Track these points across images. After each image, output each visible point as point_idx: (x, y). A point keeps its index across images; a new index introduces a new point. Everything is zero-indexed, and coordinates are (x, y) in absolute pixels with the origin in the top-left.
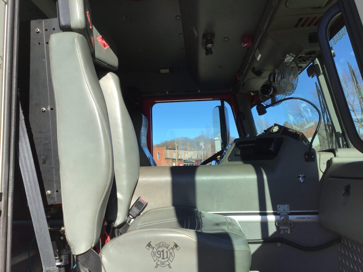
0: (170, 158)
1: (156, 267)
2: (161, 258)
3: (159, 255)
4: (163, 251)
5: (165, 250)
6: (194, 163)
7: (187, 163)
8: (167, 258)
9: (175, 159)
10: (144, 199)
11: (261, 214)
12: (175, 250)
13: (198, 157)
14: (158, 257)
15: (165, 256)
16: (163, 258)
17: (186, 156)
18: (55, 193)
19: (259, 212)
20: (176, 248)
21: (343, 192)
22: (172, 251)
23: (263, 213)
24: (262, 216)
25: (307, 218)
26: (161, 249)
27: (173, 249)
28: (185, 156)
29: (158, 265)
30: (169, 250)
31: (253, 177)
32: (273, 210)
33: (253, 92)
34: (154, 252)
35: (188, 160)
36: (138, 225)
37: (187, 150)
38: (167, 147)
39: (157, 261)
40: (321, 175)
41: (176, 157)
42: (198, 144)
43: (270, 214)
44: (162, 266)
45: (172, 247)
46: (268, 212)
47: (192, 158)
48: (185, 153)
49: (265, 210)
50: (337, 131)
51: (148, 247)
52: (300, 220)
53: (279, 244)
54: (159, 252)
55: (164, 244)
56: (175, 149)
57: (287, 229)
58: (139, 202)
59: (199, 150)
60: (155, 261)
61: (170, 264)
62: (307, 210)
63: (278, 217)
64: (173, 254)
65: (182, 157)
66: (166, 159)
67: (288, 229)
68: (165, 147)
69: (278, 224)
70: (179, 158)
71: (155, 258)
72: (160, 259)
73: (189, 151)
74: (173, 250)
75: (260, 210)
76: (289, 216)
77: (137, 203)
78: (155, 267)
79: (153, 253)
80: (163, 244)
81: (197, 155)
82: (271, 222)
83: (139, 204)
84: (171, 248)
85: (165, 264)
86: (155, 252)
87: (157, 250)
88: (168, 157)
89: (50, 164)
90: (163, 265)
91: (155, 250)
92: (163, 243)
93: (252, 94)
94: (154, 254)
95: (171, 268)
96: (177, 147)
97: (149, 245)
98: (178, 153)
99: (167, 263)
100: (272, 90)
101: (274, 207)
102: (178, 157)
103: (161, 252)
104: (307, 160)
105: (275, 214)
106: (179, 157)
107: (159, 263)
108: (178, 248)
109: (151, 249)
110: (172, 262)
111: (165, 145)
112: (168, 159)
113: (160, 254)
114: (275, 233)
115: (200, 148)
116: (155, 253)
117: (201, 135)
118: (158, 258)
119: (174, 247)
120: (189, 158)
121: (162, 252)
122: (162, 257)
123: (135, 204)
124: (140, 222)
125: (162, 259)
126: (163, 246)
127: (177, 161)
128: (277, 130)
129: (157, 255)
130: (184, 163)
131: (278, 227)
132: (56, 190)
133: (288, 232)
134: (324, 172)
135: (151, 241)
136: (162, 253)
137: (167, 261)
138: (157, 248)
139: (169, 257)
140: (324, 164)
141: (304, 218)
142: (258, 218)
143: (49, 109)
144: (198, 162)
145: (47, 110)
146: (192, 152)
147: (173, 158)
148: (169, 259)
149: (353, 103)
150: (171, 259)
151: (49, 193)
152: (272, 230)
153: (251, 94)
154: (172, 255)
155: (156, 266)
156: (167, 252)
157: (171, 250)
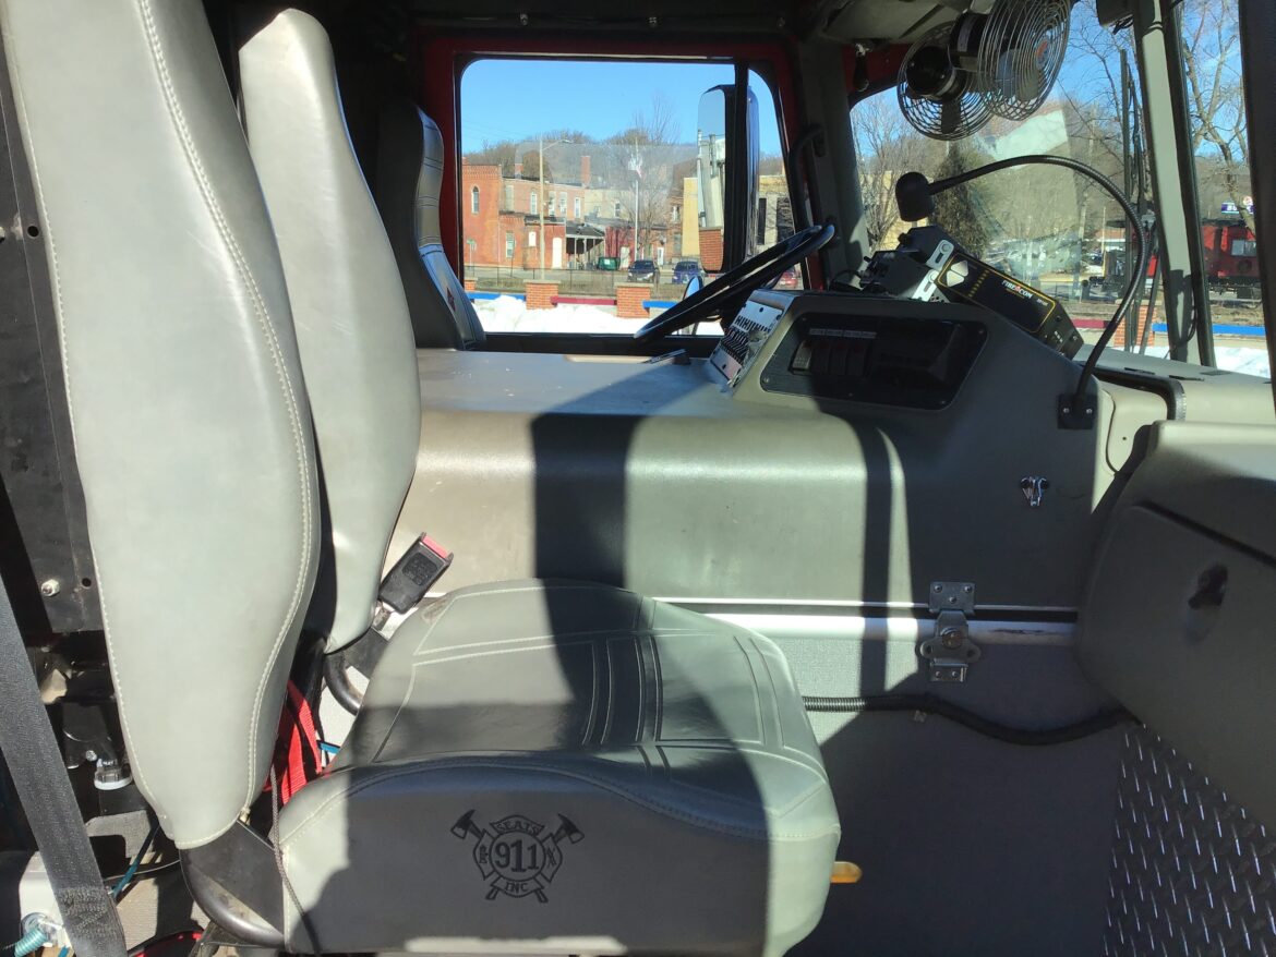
0: (516, 211)
1: (489, 894)
2: (509, 868)
3: (505, 859)
4: (518, 844)
5: (527, 841)
6: (603, 234)
7: (577, 232)
8: (533, 866)
9: (537, 217)
10: (439, 544)
11: (866, 612)
12: (564, 843)
13: (617, 214)
14: (498, 863)
15: (526, 862)
16: (519, 868)
17: (577, 206)
18: (80, 588)
19: (860, 603)
20: (567, 838)
21: (1192, 590)
22: (552, 846)
23: (875, 609)
24: (869, 619)
25: (1030, 632)
26: (510, 838)
27: (559, 840)
28: (571, 206)
29: (499, 889)
30: (541, 843)
31: (854, 472)
32: (915, 600)
33: (864, 42)
34: (483, 848)
35: (582, 222)
36: (415, 654)
37: (580, 185)
38: (506, 166)
39: (494, 876)
40: (1104, 480)
41: (538, 210)
42: (622, 161)
43: (900, 612)
44: (515, 893)
45: (554, 833)
46: (891, 604)
47: (598, 216)
48: (572, 196)
49: (884, 596)
50: (1174, 266)
51: (460, 831)
52: (1007, 638)
53: (919, 716)
54: (503, 850)
55: (523, 821)
56: (538, 179)
57: (958, 670)
58: (420, 556)
59: (626, 189)
60: (485, 878)
61: (543, 887)
62: (1037, 605)
63: (930, 624)
64: (556, 854)
65: (562, 209)
66: (501, 213)
67: (960, 668)
68: (499, 170)
69: (928, 650)
70: (550, 213)
71: (487, 868)
72: (506, 872)
73: (588, 188)
74: (555, 843)
75: (866, 596)
76: (970, 623)
77: (413, 560)
78: (488, 897)
79: (478, 850)
80: (518, 823)
81: (618, 206)
82: (902, 640)
83: (418, 565)
84: (551, 834)
85: (525, 887)
86: (488, 845)
87: (495, 839)
88: (511, 208)
89: (46, 474)
90: (517, 890)
91: (487, 841)
92: (520, 819)
93: (862, 50)
94: (482, 855)
95: (546, 900)
96: (546, 169)
97: (465, 822)
98: (546, 193)
99: (532, 885)
100: (953, 77)
101: (919, 590)
102: (546, 209)
103: (513, 846)
104: (1063, 423)
105: (917, 613)
106: (552, 210)
107: (502, 883)
108: (575, 837)
109: (471, 839)
110: (550, 881)
111: (499, 161)
112: (512, 213)
113: (507, 856)
114: (910, 679)
115: (627, 180)
116: (487, 851)
117: (634, 127)
118: (498, 868)
119: (563, 832)
120: (588, 214)
121: (515, 848)
122: (513, 863)
123: (404, 564)
124: (425, 639)
125: (513, 870)
126: (518, 828)
127: (542, 224)
128: (961, 280)
129: (495, 857)
130: (568, 232)
131: (923, 661)
132: (79, 578)
133: (958, 675)
134: (1118, 468)
135: (472, 812)
136: (513, 851)
137: (534, 878)
138: (495, 834)
139: (539, 864)
140: (1124, 439)
141: (1021, 632)
142: (857, 625)
143: (19, 229)
144: (617, 232)
145: (12, 236)
146: (599, 193)
147: (527, 212)
148: (539, 873)
149: (1196, 41)
150: (548, 872)
151: (53, 592)
152: (901, 666)
153: (857, 49)
154: (551, 856)
155: (492, 891)
156: (533, 848)
157: (549, 844)
